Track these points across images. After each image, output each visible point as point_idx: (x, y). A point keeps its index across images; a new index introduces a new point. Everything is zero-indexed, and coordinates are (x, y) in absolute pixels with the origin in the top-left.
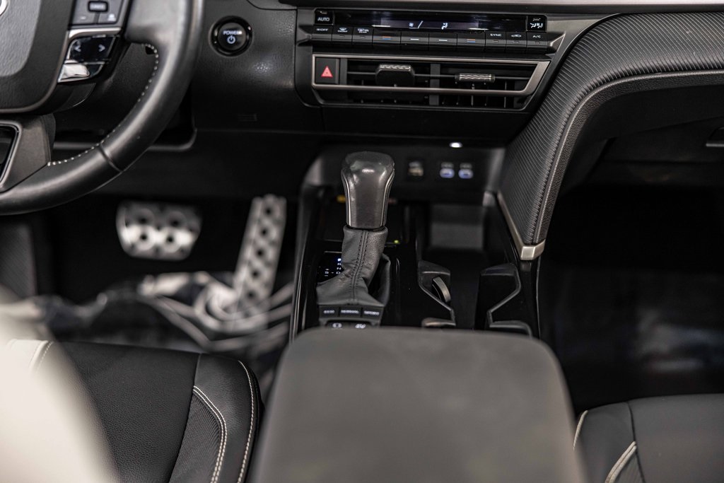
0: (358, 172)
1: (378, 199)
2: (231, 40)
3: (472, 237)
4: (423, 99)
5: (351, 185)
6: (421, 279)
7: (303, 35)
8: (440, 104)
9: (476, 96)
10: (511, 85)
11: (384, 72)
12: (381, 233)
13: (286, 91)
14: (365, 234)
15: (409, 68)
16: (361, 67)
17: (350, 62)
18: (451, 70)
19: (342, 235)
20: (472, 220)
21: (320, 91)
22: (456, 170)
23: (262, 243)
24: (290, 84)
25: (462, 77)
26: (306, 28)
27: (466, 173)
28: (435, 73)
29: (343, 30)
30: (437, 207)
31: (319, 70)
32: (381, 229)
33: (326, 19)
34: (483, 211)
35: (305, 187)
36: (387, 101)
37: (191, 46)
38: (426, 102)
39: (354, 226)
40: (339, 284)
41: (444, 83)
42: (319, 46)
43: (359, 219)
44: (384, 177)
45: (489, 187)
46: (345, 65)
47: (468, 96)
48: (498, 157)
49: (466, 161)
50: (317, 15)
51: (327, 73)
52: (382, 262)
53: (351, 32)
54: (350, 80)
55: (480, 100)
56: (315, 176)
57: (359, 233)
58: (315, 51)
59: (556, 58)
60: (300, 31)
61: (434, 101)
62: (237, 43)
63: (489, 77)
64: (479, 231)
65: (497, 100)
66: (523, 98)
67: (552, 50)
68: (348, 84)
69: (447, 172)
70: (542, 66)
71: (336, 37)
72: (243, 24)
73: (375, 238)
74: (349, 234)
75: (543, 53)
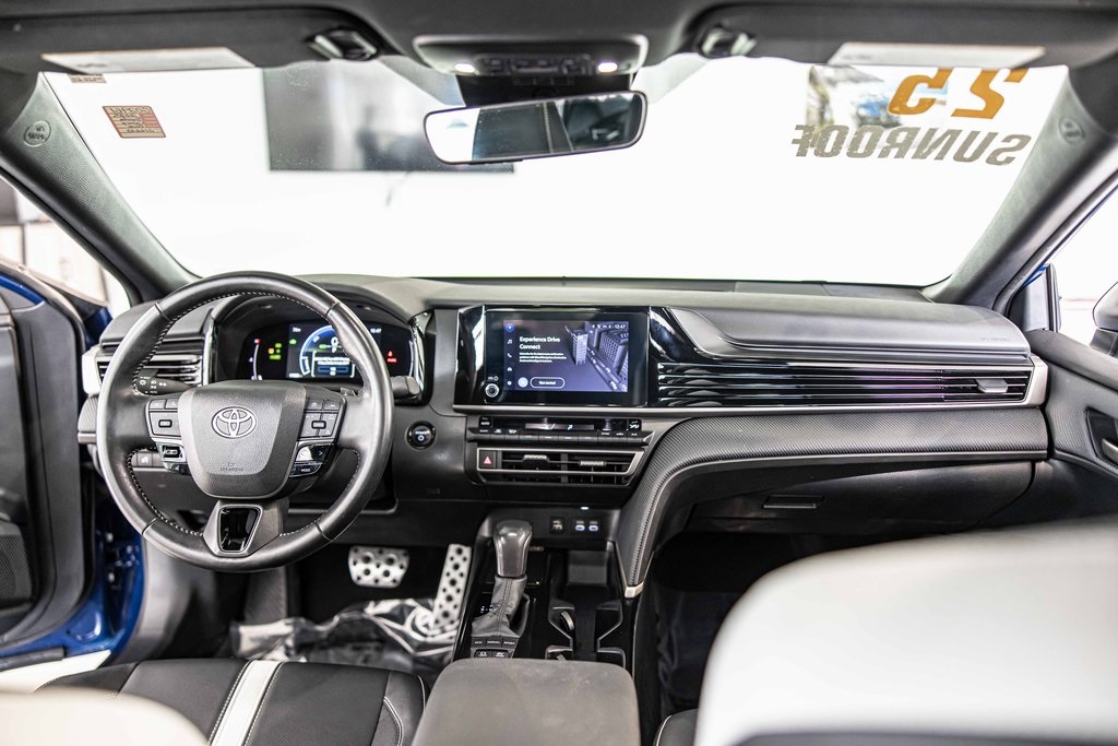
0: (505, 536)
1: (519, 555)
2: (421, 438)
3: (598, 575)
4: (557, 478)
5: (500, 544)
6: (550, 614)
7: (470, 435)
8: (569, 482)
9: (595, 476)
10: (620, 469)
11: (528, 460)
12: (521, 580)
13: (458, 474)
14: (509, 581)
15: (545, 457)
16: (513, 456)
17: (504, 453)
18: (576, 458)
19: (494, 581)
20: (599, 563)
21: (484, 474)
22: (587, 525)
23: (455, 575)
24: (461, 468)
25: (583, 463)
26: (472, 430)
27: (594, 527)
28: (564, 461)
29: (498, 431)
30: (573, 553)
31: (482, 459)
32: (522, 576)
33: (488, 423)
34: (607, 555)
35: (478, 537)
36: (531, 480)
37: (382, 452)
38: (559, 481)
39: (502, 575)
40: (487, 620)
41: (571, 467)
42: (482, 443)
43: (506, 570)
44: (522, 538)
45: (611, 539)
46: (500, 455)
47: (588, 477)
48: (616, 515)
49: (594, 519)
50: (481, 421)
51: (488, 461)
52: (522, 601)
53: (503, 433)
54: (504, 466)
55: (598, 479)
56: (485, 531)
57: (505, 580)
58: (479, 446)
59: (648, 449)
60: (469, 432)
61: (565, 480)
62: (425, 439)
63: (601, 463)
64: (604, 569)
65: (609, 479)
66: (627, 477)
67: (646, 444)
68: (503, 468)
69: (580, 527)
70: (639, 455)
71: (493, 436)
72: (430, 427)
73: (517, 584)
74: (498, 581)
75: (639, 446)
